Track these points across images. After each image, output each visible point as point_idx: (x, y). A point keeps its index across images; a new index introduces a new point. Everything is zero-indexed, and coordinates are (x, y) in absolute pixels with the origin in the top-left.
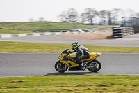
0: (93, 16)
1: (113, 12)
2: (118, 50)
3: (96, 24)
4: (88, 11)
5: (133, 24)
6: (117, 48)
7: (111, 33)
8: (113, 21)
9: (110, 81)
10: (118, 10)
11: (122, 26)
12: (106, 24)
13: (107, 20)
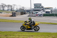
0: (4, 7)
1: (13, 6)
2: (14, 21)
3: (5, 10)
4: (2, 4)
5: (20, 11)
6: (14, 20)
7: (12, 14)
8: (13, 9)
9: (10, 34)
10: (15, 5)
11: (16, 12)
12: (10, 10)
13: (10, 9)
